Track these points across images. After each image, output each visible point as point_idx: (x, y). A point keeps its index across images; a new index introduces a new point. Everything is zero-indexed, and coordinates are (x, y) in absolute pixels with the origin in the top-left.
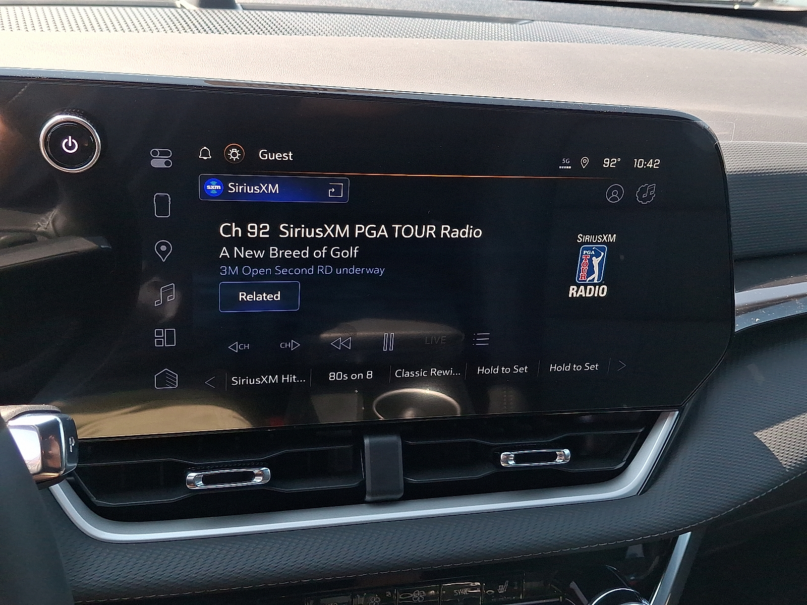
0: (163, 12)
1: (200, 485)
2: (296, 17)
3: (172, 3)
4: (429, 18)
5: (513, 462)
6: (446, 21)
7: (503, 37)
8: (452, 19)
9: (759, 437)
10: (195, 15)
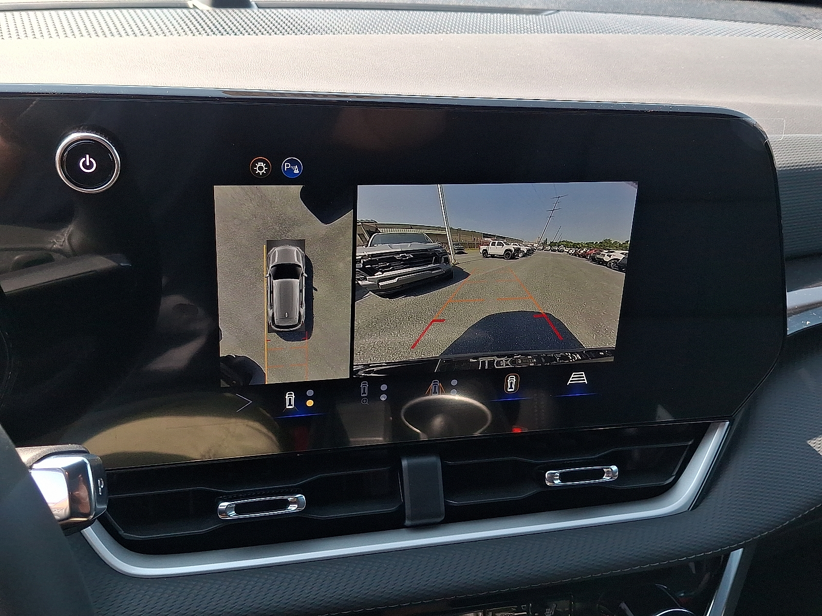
0: (176, 14)
1: (232, 514)
2: (313, 14)
3: (185, 3)
4: (451, 11)
5: (559, 481)
6: (469, 14)
7: (529, 30)
8: (474, 12)
9: (812, 445)
10: (209, 15)
